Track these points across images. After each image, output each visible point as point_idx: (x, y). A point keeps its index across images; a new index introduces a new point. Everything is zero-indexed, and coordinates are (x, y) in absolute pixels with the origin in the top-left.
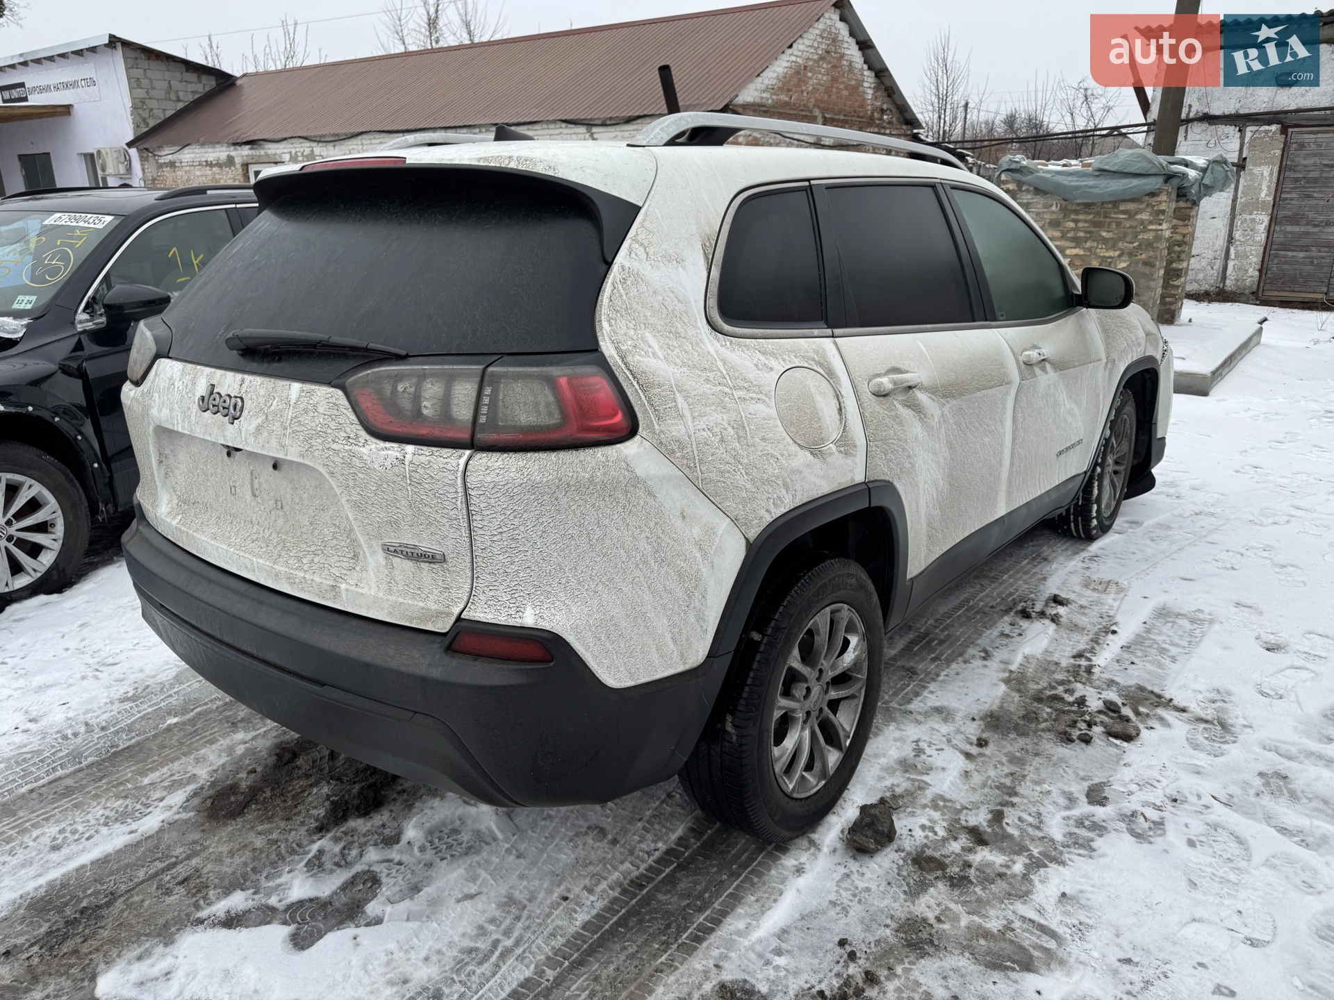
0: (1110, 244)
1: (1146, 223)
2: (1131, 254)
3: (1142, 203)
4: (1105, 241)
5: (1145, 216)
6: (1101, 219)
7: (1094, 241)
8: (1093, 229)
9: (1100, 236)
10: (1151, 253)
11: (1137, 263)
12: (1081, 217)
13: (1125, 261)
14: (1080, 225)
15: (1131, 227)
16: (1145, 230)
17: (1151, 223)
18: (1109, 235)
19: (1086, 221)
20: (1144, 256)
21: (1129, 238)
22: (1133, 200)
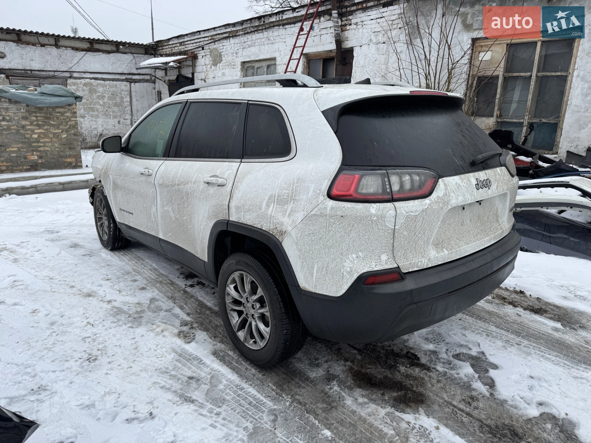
0: (56, 127)
1: (70, 117)
2: (67, 131)
3: (66, 109)
4: (53, 125)
5: (68, 114)
6: (49, 116)
7: (48, 126)
8: (45, 120)
9: (50, 123)
10: (76, 130)
11: (70, 134)
12: (38, 115)
13: (65, 134)
14: (39, 118)
15: (63, 119)
16: (70, 120)
17: (72, 117)
18: (54, 123)
19: (41, 117)
20: (73, 132)
21: (64, 124)
22: (61, 107)
